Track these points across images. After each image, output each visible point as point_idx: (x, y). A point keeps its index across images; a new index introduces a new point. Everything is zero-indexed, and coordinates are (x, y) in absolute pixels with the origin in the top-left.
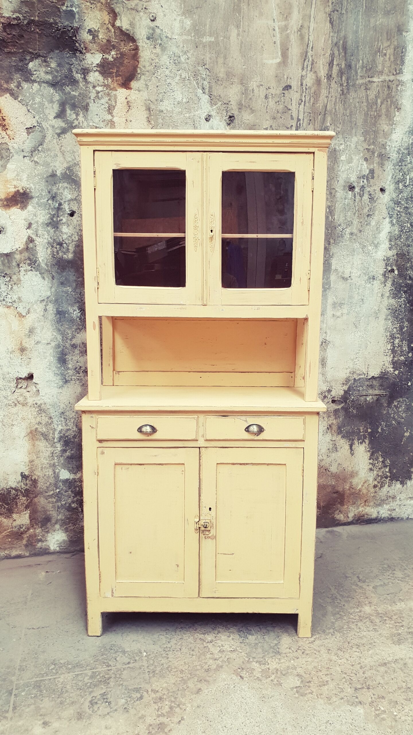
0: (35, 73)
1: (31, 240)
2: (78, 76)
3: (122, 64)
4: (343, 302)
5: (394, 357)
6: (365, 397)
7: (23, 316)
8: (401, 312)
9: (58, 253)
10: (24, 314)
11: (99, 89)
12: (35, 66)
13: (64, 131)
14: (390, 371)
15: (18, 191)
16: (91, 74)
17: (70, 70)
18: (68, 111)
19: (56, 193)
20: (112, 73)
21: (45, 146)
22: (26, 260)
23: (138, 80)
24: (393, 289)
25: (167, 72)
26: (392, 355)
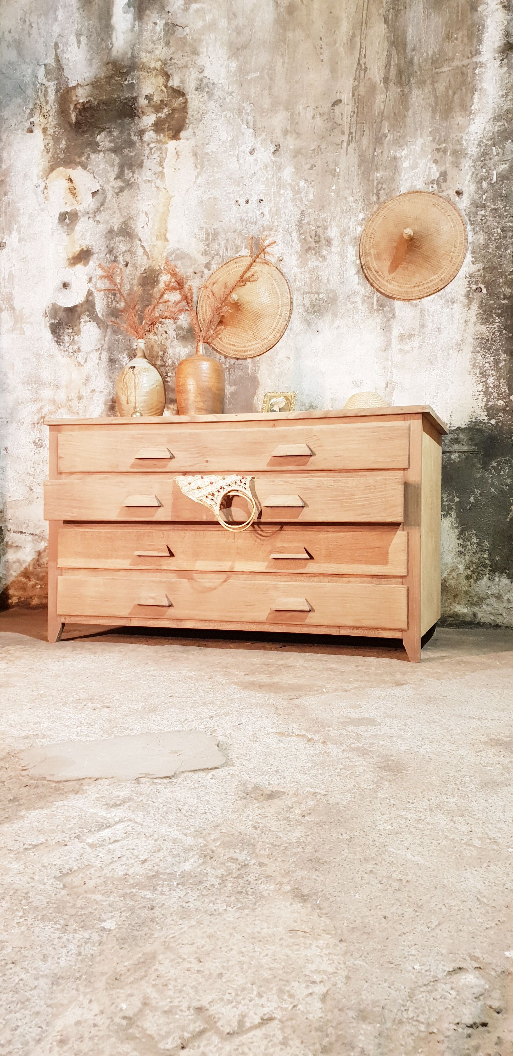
0: (101, 144)
1: (90, 293)
2: (135, 139)
3: (172, 119)
4: (413, 333)
5: (488, 401)
6: (448, 454)
7: (82, 365)
8: (495, 341)
9: (112, 302)
10: (82, 363)
11: (152, 145)
12: (101, 138)
13: (122, 190)
14: (484, 420)
15: (83, 249)
16: (147, 133)
17: (129, 134)
18: (126, 171)
19: (113, 248)
20: (163, 129)
21: (105, 205)
22: (85, 312)
23: (186, 129)
24: (480, 313)
25: (213, 116)
26: (486, 398)
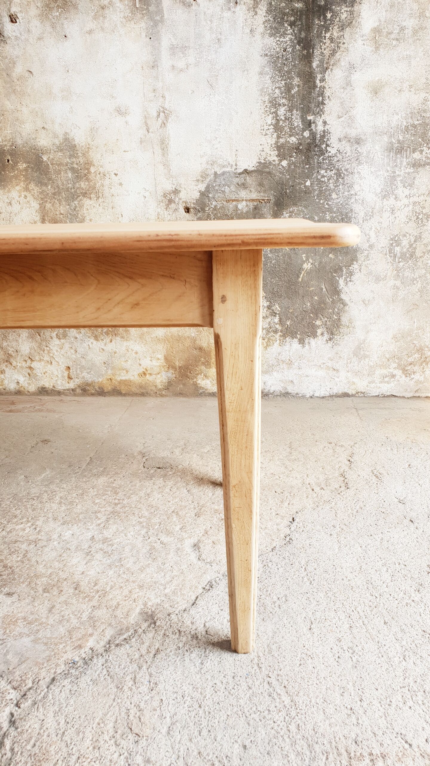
4: (187, 45)
6: (234, 203)
8: (286, 59)
14: (274, 161)
26: (275, 135)
